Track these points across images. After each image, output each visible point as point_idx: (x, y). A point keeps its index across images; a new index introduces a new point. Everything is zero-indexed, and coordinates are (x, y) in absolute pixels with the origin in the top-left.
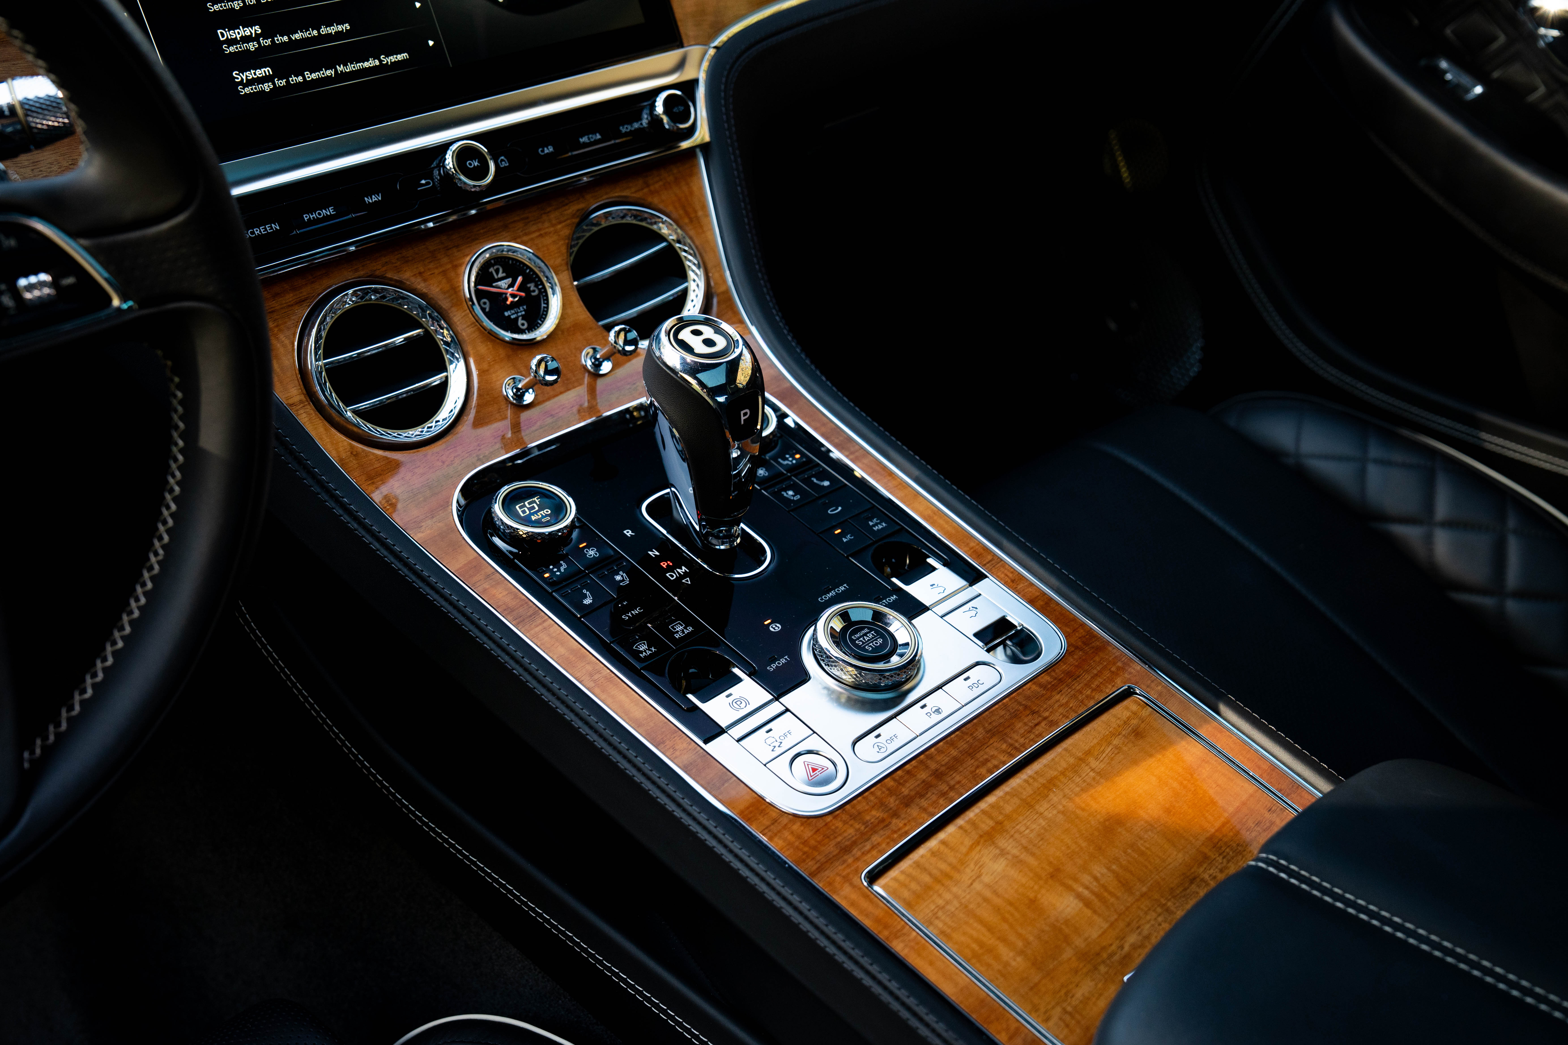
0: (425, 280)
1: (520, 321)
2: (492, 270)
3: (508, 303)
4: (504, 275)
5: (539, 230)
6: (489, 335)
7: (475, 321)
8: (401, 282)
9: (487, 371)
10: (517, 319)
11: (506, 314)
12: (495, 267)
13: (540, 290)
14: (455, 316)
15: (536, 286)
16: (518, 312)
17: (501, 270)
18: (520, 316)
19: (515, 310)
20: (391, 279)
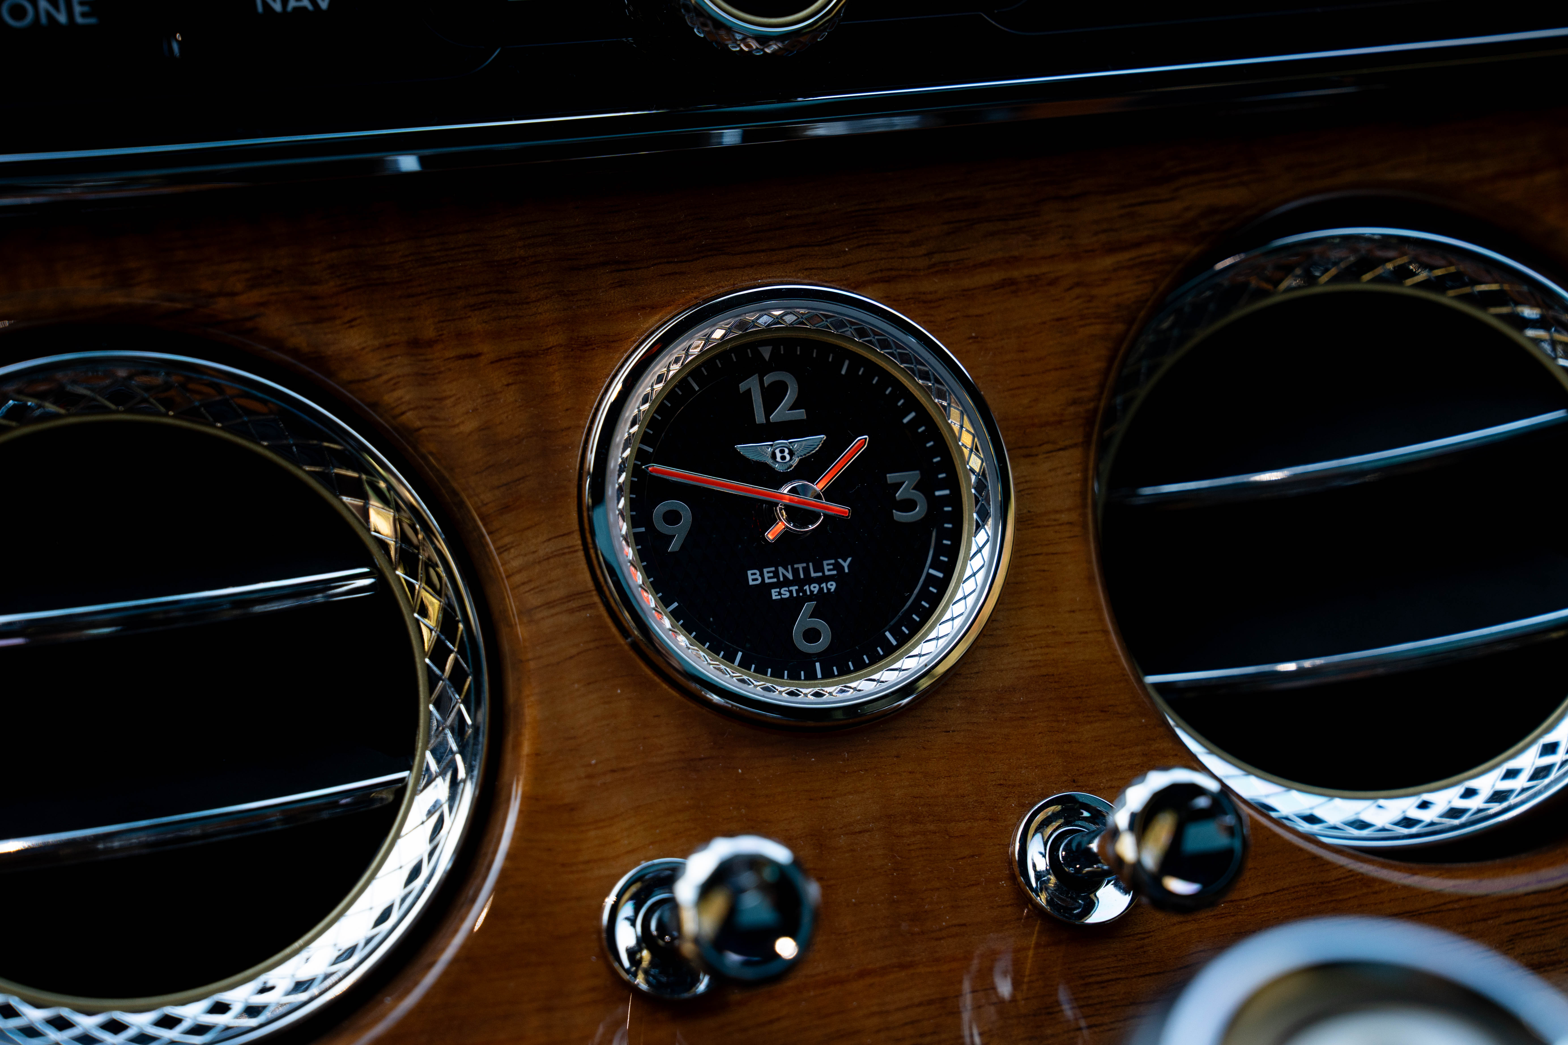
0: (424, 378)
1: (804, 620)
2: (752, 385)
3: (771, 535)
4: (800, 414)
5: (1012, 261)
6: (632, 654)
7: (590, 585)
8: (318, 360)
9: (572, 808)
10: (793, 606)
11: (753, 577)
12: (768, 380)
13: (934, 504)
14: (501, 550)
15: (925, 486)
16: (809, 580)
17: (790, 396)
18: (811, 597)
19: (800, 566)
20: (278, 344)
